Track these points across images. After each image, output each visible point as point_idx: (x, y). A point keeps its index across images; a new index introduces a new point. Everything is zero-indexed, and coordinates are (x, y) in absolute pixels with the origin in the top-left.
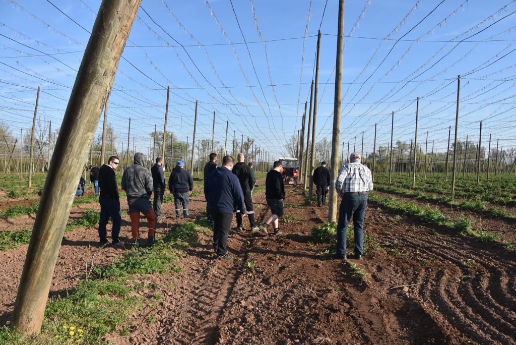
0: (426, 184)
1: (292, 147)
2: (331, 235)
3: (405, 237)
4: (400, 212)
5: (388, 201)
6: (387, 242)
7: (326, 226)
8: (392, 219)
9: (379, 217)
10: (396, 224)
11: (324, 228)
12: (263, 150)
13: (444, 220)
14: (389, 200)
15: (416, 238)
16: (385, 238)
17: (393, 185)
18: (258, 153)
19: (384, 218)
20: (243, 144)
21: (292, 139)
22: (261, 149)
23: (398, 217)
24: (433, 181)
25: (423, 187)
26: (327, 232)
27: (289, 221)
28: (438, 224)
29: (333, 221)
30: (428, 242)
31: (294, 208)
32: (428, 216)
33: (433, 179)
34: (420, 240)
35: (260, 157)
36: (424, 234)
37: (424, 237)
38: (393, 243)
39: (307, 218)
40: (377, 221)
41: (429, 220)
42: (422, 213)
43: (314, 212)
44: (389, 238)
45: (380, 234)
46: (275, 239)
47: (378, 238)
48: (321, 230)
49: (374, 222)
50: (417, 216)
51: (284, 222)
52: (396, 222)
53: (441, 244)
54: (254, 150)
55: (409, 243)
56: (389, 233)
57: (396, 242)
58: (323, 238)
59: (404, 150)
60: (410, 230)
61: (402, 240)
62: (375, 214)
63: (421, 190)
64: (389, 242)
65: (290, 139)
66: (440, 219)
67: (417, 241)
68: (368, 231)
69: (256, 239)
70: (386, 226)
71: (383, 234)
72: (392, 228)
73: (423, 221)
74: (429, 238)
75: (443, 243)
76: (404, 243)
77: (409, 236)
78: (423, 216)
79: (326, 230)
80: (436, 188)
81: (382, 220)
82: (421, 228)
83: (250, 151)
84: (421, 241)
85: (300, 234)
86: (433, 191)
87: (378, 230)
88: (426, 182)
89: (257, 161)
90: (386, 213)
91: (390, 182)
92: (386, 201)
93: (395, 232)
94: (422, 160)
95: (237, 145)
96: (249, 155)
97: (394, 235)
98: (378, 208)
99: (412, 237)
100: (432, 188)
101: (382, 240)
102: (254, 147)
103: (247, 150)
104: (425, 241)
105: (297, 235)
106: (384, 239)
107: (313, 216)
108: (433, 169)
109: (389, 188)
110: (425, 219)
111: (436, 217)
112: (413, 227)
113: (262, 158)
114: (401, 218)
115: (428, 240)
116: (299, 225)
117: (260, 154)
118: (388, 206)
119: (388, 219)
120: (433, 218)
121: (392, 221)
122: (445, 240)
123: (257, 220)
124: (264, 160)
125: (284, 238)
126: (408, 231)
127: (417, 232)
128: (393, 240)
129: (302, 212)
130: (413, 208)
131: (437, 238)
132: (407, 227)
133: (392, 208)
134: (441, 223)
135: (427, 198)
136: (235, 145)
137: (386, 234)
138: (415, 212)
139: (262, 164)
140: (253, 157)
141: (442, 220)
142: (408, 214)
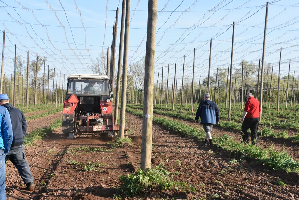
0: (277, 119)
1: (101, 69)
2: (144, 185)
3: (240, 187)
4: (237, 155)
5: (223, 141)
6: (216, 194)
7: (137, 174)
8: (226, 164)
9: (210, 162)
10: (230, 171)
11: (135, 177)
12: (59, 73)
13: (294, 165)
14: (223, 139)
15: (255, 189)
16: (215, 188)
17: (232, 119)
18: (52, 76)
19: (216, 163)
20: (30, 63)
21: (100, 59)
22: (57, 72)
23: (234, 162)
24: (288, 114)
25: (271, 123)
26: (139, 182)
27: (91, 170)
28: (285, 171)
29: (147, 167)
30: (270, 195)
31: (99, 151)
32: (273, 160)
33: (289, 111)
34: (260, 191)
35: (55, 83)
36: (265, 184)
37: (265, 188)
38: (223, 195)
39: (115, 165)
40: (206, 166)
41: (274, 166)
42: (266, 156)
43: (125, 157)
44: (219, 189)
45: (208, 183)
46: (69, 195)
47: (205, 189)
48: (131, 179)
49: (201, 168)
50: (258, 160)
51: (85, 171)
52: (230, 168)
53: (287, 198)
54: (46, 72)
55: (244, 195)
56: (220, 182)
57: (227, 194)
58: (134, 189)
59: (250, 73)
60: (248, 179)
61: (236, 191)
62: (205, 158)
63: (268, 125)
64: (219, 194)
65: (97, 59)
66: (287, 165)
67: (255, 193)
68: (194, 180)
69: (43, 196)
70: (217, 173)
71: (212, 184)
72: (224, 177)
73: (266, 167)
74: (272, 189)
75: (290, 196)
76: (238, 196)
77: (245, 186)
78: (266, 161)
79: (138, 179)
80: (290, 123)
81: (213, 165)
82: (264, 176)
83: (40, 74)
84: (261, 194)
85: (103, 185)
86: (284, 128)
87: (206, 179)
88: (279, 115)
89: (51, 88)
90: (219, 156)
91: (230, 117)
92: (220, 141)
93: (228, 180)
94: (274, 86)
95: (21, 65)
96: (39, 80)
97: (227, 185)
98: (210, 150)
99: (250, 188)
100: (284, 123)
101: (210, 191)
102: (47, 68)
103: (36, 72)
104: (267, 193)
105: (101, 187)
106: (213, 190)
107: (124, 162)
108: (290, 98)
109: (226, 124)
110: (268, 164)
111: (283, 162)
112: (253, 175)
113: (58, 84)
114: (238, 163)
115: (270, 191)
116: (104, 174)
117: (55, 77)
118: (223, 147)
119: (220, 165)
120: (279, 163)
121: (225, 167)
122: (292, 193)
123: (47, 170)
124: (61, 86)
125: (84, 192)
126: (245, 179)
127: (257, 182)
128: (225, 191)
129: (110, 157)
130: (254, 150)
131: (283, 189)
132: (244, 175)
133: (228, 149)
134: (289, 170)
135: (276, 137)
136: (18, 64)
137: (216, 184)
138: (255, 155)
139: (58, 92)
140: (45, 82)
141: (292, 166)
142: (247, 158)
